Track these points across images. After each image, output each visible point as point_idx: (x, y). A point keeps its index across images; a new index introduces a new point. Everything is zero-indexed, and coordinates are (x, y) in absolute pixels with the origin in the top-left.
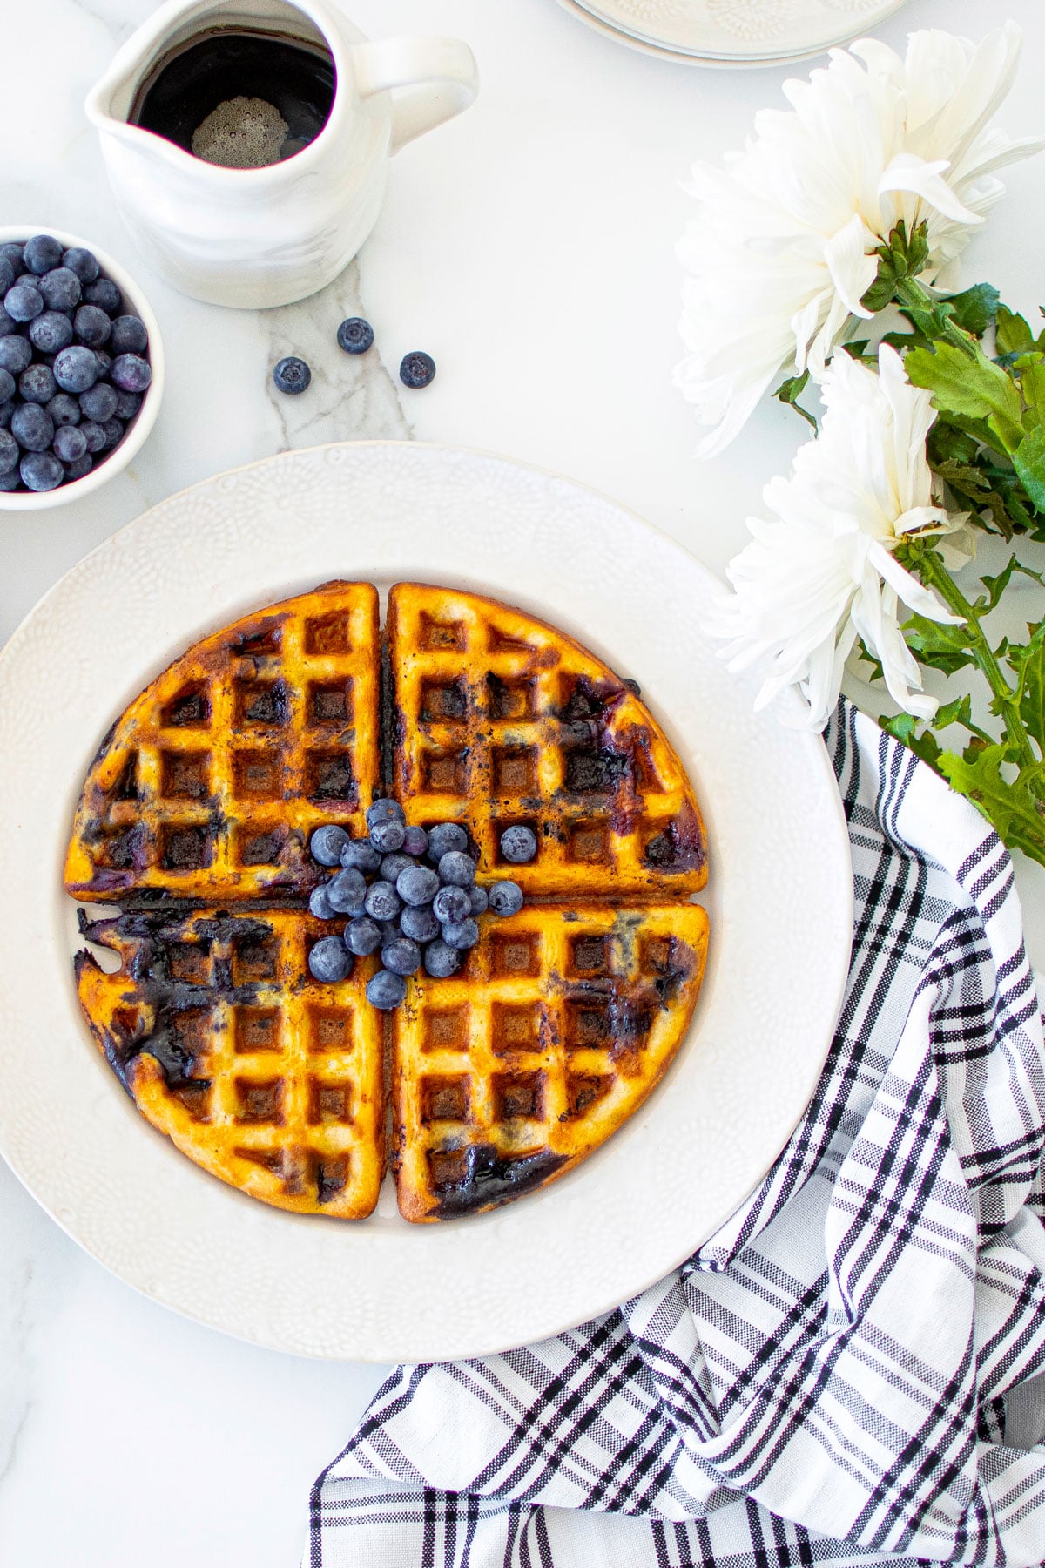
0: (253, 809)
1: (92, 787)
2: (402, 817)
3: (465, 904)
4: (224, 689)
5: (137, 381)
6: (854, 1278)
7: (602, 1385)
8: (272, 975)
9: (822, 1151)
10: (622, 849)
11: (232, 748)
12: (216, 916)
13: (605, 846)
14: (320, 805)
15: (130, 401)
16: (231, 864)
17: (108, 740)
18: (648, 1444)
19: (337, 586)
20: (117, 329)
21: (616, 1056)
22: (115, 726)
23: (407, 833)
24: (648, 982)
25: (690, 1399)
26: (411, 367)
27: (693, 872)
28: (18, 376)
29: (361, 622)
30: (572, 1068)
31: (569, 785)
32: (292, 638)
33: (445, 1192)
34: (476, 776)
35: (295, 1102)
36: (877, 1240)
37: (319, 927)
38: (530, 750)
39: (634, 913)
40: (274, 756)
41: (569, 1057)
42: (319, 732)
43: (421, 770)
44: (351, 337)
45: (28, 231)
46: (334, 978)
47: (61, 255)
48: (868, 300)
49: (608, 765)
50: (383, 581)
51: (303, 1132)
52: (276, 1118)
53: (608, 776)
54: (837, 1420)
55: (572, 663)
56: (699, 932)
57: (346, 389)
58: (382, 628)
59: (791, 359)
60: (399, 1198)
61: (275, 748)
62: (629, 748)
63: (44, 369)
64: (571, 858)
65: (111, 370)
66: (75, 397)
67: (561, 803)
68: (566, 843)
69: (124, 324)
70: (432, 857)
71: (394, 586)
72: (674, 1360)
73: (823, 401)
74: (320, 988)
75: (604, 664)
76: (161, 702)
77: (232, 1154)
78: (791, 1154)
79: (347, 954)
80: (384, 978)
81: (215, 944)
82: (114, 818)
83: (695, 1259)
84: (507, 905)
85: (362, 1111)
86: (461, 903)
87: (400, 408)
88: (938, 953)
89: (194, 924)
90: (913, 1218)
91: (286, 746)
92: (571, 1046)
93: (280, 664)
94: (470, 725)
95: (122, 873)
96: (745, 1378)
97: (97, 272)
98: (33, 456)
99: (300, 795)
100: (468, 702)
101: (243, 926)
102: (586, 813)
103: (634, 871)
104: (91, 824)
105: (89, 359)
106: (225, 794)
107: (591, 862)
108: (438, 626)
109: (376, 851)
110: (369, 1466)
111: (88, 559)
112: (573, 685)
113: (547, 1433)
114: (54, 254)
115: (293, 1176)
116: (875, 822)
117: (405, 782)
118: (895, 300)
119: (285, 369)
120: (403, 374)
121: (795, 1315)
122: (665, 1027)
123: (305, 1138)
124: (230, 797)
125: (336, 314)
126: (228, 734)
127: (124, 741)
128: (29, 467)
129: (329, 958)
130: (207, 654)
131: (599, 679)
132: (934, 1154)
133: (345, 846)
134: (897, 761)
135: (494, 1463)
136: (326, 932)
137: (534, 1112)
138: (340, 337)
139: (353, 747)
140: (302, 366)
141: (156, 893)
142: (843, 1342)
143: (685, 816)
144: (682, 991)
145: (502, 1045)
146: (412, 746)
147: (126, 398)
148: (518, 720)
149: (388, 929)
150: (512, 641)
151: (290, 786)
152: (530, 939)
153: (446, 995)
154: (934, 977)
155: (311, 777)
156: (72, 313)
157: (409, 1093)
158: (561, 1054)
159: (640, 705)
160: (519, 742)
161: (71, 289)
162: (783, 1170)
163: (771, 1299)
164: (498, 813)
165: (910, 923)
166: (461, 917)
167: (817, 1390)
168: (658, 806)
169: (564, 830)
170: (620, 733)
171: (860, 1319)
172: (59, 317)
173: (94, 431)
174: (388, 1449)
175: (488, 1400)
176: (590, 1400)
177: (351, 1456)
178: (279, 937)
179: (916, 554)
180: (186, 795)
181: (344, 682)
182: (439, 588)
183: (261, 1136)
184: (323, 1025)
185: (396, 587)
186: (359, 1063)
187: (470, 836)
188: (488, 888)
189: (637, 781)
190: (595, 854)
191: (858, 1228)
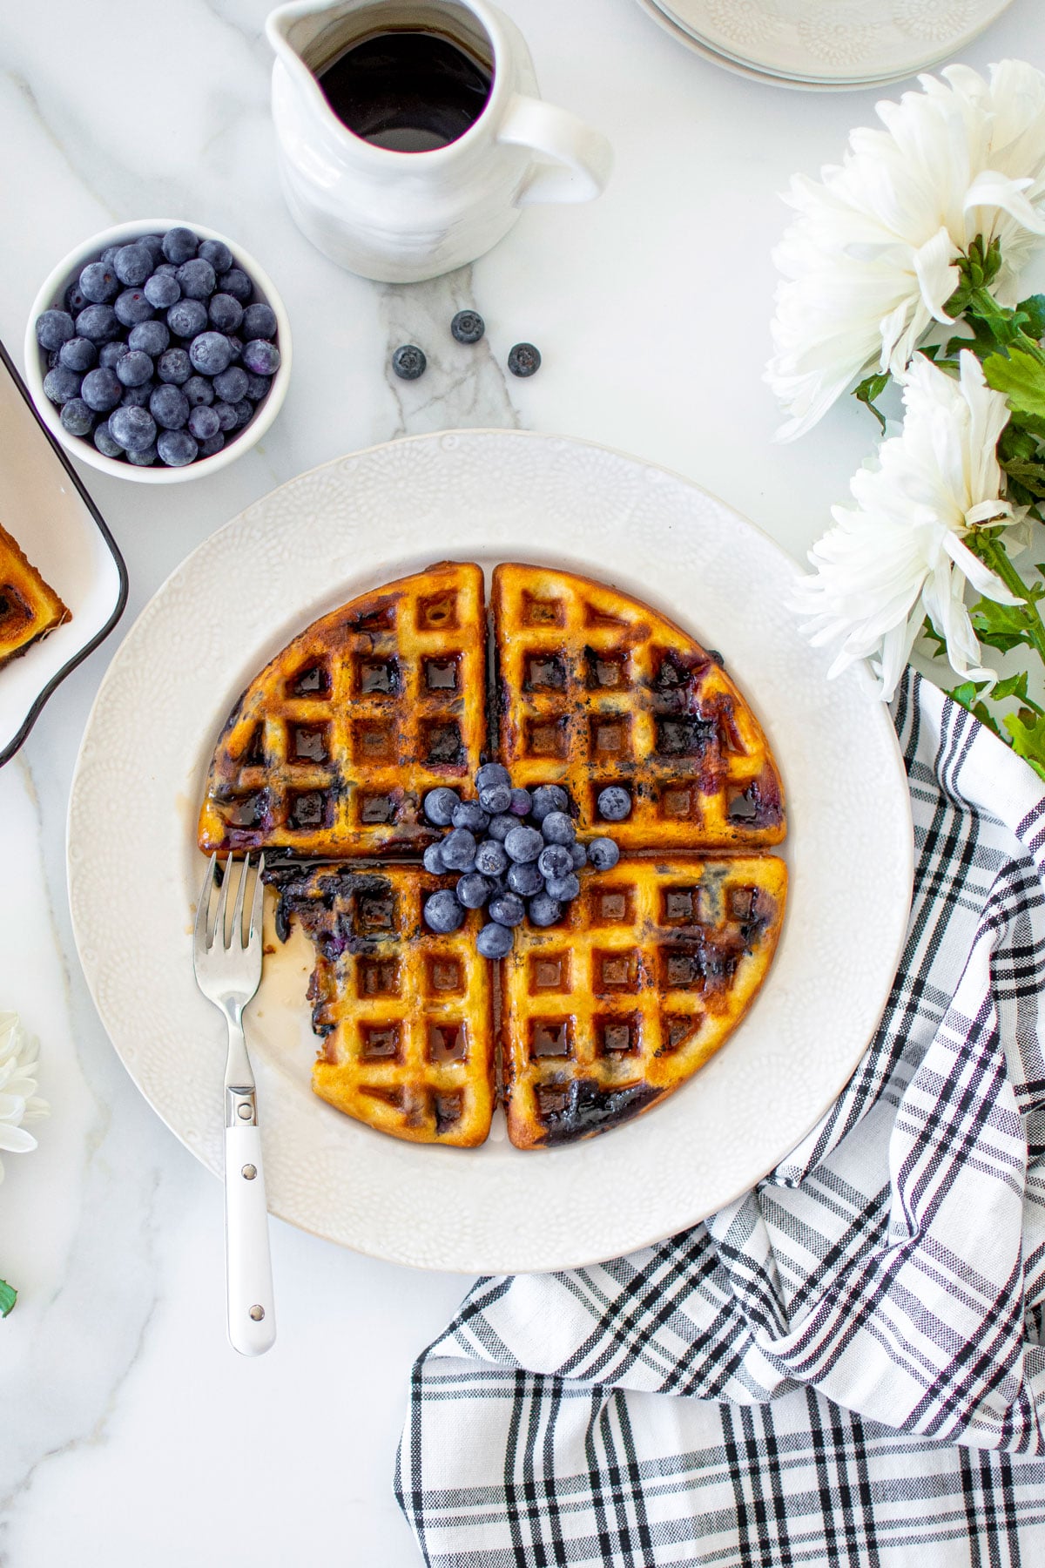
0: (371, 774)
1: (222, 755)
2: (509, 781)
3: (568, 862)
4: (343, 663)
5: (267, 365)
6: (917, 1195)
7: (681, 1281)
8: (393, 927)
9: (886, 1078)
10: (709, 807)
11: (351, 717)
12: (338, 873)
13: (693, 806)
14: (433, 769)
15: (260, 383)
16: (352, 824)
17: (236, 710)
18: (720, 1336)
19: (444, 566)
20: (249, 317)
21: (706, 996)
22: (242, 697)
23: (513, 795)
24: (733, 929)
25: (764, 1299)
26: (518, 357)
27: (774, 828)
28: (156, 359)
29: (468, 600)
30: (666, 1007)
31: (661, 748)
32: (405, 616)
33: (551, 1122)
34: (575, 741)
35: (412, 1043)
36: (936, 1161)
37: (432, 882)
38: (624, 717)
39: (719, 866)
40: (389, 724)
41: (663, 998)
42: (429, 703)
43: (525, 736)
44: (465, 329)
45: (167, 223)
46: (447, 929)
47: (198, 246)
48: (948, 308)
49: (696, 730)
50: (487, 559)
51: (421, 1070)
52: (396, 1057)
53: (696, 740)
54: (897, 1322)
55: (662, 637)
56: (779, 882)
57: (458, 376)
58: (487, 605)
59: (876, 358)
60: (509, 1128)
61: (391, 717)
62: (714, 715)
63: (180, 352)
64: (662, 816)
65: (243, 354)
66: (209, 379)
67: (653, 766)
68: (657, 802)
69: (255, 312)
70: (536, 815)
71: (497, 567)
72: (750, 1263)
73: (904, 401)
74: (435, 939)
75: (690, 636)
76: (286, 676)
77: (357, 1091)
78: (858, 1081)
79: (459, 907)
80: (491, 931)
81: (338, 899)
82: (243, 782)
83: (771, 1176)
84: (605, 861)
85: (476, 1051)
86: (564, 861)
87: (507, 393)
88: (995, 900)
89: (318, 881)
90: (970, 1141)
91: (401, 715)
92: (665, 987)
93: (394, 639)
94: (569, 695)
95: (251, 833)
96: (812, 1282)
97: (231, 263)
98: (169, 433)
99: (414, 760)
100: (567, 673)
101: (363, 882)
102: (676, 774)
103: (720, 827)
104: (222, 789)
105: (222, 345)
106: (344, 760)
107: (680, 819)
108: (538, 603)
109: (485, 812)
110: (468, 1348)
111: (221, 532)
112: (662, 656)
113: (630, 1324)
114: (190, 246)
115: (413, 1111)
116: (932, 776)
117: (510, 747)
118: (968, 309)
119: (403, 356)
120: (511, 363)
121: (858, 1225)
122: (749, 969)
123: (423, 1075)
124: (349, 762)
125: (451, 307)
126: (347, 705)
127: (252, 711)
128: (165, 444)
129: (442, 911)
130: (328, 631)
131: (686, 651)
132: (992, 1084)
133: (456, 807)
134: (960, 724)
135: (581, 1349)
136: (439, 886)
137: (632, 1050)
138: (454, 328)
139: (462, 715)
140: (419, 354)
141: (279, 850)
142: (906, 1254)
143: (765, 778)
144: (765, 936)
145: (601, 986)
146: (517, 713)
147: (257, 380)
148: (612, 689)
149: (496, 887)
150: (606, 616)
151: (405, 752)
152: (625, 891)
153: (555, 941)
154: (993, 923)
155: (423, 743)
156: (207, 300)
157: (517, 1030)
158: (656, 995)
159: (723, 674)
160: (614, 709)
161: (206, 278)
162: (851, 1095)
163: (836, 1209)
164: (596, 776)
165: (963, 870)
166: (565, 873)
167: (879, 1295)
168: (742, 767)
169: (657, 791)
170: (707, 702)
171: (922, 1234)
172: (196, 304)
173: (226, 411)
174: (485, 1333)
175: (577, 1292)
176: (669, 1294)
177: (451, 1338)
178: (396, 891)
179: (982, 542)
180: (309, 761)
181: (453, 656)
182: (539, 568)
183: (384, 1075)
184: (438, 970)
185: (500, 567)
186: (471, 1005)
187: (570, 797)
188: (587, 844)
189: (722, 744)
190: (684, 813)
191: (919, 1149)
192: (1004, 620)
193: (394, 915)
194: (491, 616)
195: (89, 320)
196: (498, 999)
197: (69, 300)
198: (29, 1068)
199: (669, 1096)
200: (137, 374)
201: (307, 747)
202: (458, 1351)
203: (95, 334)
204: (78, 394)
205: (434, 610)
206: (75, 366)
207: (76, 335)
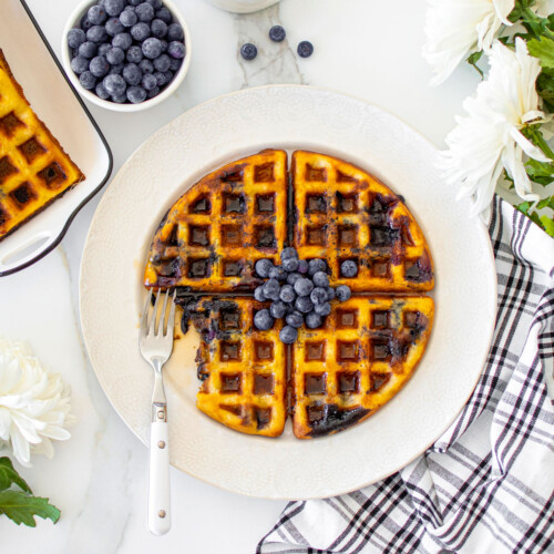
0: (229, 251)
1: (157, 240)
2: (297, 256)
3: (325, 296)
4: (217, 197)
5: (179, 53)
6: (504, 455)
7: (389, 503)
8: (238, 327)
9: (488, 398)
10: (395, 271)
11: (220, 224)
12: (212, 300)
13: (388, 271)
14: (260, 250)
15: (176, 62)
16: (219, 276)
17: (164, 219)
18: (410, 529)
19: (268, 151)
20: (170, 30)
21: (392, 364)
22: (168, 212)
23: (299, 263)
24: (407, 332)
25: (429, 509)
26: (302, 48)
27: (428, 282)
28: (126, 51)
29: (279, 168)
30: (373, 369)
31: (373, 242)
32: (248, 174)
33: (314, 425)
34: (330, 238)
35: (247, 384)
36: (514, 438)
37: (258, 305)
38: (355, 226)
39: (401, 300)
40: (239, 227)
41: (371, 365)
42: (260, 217)
43: (305, 235)
44: (275, 34)
46: (265, 328)
48: (510, 18)
49: (390, 234)
50: (289, 148)
51: (250, 398)
52: (238, 391)
53: (390, 239)
54: (496, 518)
55: (374, 187)
56: (429, 309)
57: (273, 58)
58: (289, 170)
59: (476, 44)
60: (294, 428)
61: (240, 224)
62: (399, 226)
63: (137, 48)
64: (373, 275)
65: (168, 48)
66: (151, 61)
67: (368, 250)
68: (370, 268)
69: (174, 27)
70: (310, 273)
72: (422, 492)
73: (489, 63)
74: (259, 333)
75: (388, 188)
76: (188, 202)
77: (218, 407)
78: (474, 399)
79: (271, 317)
80: (287, 330)
81: (212, 312)
82: (167, 254)
83: (432, 447)
84: (344, 296)
85: (278, 389)
86: (323, 295)
87: (297, 66)
88: (540, 308)
89: (202, 303)
90: (530, 427)
91: (245, 222)
92: (373, 359)
93: (242, 186)
94: (328, 215)
95: (170, 279)
96: (454, 500)
97: (161, 4)
98: (132, 87)
99: (251, 245)
100: (327, 204)
101: (224, 304)
102: (380, 255)
103: (401, 281)
104: (156, 257)
105: (158, 43)
106: (217, 244)
107: (382, 277)
108: (314, 170)
109: (285, 271)
110: (284, 537)
112: (374, 197)
113: (364, 524)
115: (246, 417)
116: (510, 250)
117: (298, 240)
118: (521, 18)
119: (246, 49)
120: (299, 51)
121: (476, 472)
122: (414, 352)
123: (251, 400)
124: (219, 245)
125: (269, 25)
126: (219, 217)
127: (172, 219)
128: (131, 92)
129: (263, 319)
130: (210, 181)
131: (386, 195)
132: (540, 399)
133: (271, 268)
134: (521, 222)
135: (340, 537)
136: (262, 307)
137: (356, 390)
138: (270, 35)
139: (275, 224)
140: (253, 48)
141: (184, 288)
142: (499, 483)
143: (424, 257)
144: (422, 336)
145: (340, 359)
146: (302, 223)
147: (174, 61)
148: (349, 212)
149: (289, 308)
150: (347, 177)
151: (246, 241)
152: (354, 312)
153: (318, 335)
154: (539, 319)
155: (256, 237)
156: (150, 23)
157: (298, 379)
158: (367, 363)
159: (404, 206)
160: (349, 223)
161: (150, 12)
162: (471, 407)
163: (466, 464)
164: (340, 255)
165: (526, 296)
166: (323, 302)
167: (487, 506)
168: (413, 252)
169: (370, 263)
170: (396, 219)
171: (507, 473)
172: (145, 25)
173: (160, 76)
174: (292, 530)
175: (338, 509)
176: (384, 509)
177: (275, 532)
178: (241, 309)
179: (531, 132)
180: (199, 245)
181: (272, 195)
182: (314, 153)
183: (232, 399)
184: (260, 349)
185: (295, 152)
186: (276, 366)
187: (327, 265)
188: (335, 288)
189: (403, 240)
190: (384, 274)
191: (505, 432)
192: (542, 169)
193: (239, 321)
194: (290, 175)
195: (93, 33)
196: (289, 364)
197: (83, 24)
198: (67, 400)
199: (373, 414)
200: (117, 59)
201: (199, 237)
202: (279, 539)
203: (96, 40)
204: (88, 69)
205: (263, 172)
206: (86, 55)
207: (86, 40)
